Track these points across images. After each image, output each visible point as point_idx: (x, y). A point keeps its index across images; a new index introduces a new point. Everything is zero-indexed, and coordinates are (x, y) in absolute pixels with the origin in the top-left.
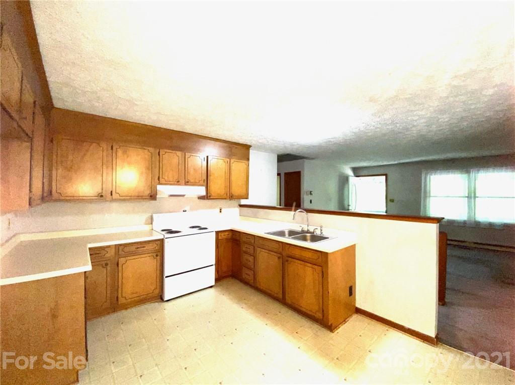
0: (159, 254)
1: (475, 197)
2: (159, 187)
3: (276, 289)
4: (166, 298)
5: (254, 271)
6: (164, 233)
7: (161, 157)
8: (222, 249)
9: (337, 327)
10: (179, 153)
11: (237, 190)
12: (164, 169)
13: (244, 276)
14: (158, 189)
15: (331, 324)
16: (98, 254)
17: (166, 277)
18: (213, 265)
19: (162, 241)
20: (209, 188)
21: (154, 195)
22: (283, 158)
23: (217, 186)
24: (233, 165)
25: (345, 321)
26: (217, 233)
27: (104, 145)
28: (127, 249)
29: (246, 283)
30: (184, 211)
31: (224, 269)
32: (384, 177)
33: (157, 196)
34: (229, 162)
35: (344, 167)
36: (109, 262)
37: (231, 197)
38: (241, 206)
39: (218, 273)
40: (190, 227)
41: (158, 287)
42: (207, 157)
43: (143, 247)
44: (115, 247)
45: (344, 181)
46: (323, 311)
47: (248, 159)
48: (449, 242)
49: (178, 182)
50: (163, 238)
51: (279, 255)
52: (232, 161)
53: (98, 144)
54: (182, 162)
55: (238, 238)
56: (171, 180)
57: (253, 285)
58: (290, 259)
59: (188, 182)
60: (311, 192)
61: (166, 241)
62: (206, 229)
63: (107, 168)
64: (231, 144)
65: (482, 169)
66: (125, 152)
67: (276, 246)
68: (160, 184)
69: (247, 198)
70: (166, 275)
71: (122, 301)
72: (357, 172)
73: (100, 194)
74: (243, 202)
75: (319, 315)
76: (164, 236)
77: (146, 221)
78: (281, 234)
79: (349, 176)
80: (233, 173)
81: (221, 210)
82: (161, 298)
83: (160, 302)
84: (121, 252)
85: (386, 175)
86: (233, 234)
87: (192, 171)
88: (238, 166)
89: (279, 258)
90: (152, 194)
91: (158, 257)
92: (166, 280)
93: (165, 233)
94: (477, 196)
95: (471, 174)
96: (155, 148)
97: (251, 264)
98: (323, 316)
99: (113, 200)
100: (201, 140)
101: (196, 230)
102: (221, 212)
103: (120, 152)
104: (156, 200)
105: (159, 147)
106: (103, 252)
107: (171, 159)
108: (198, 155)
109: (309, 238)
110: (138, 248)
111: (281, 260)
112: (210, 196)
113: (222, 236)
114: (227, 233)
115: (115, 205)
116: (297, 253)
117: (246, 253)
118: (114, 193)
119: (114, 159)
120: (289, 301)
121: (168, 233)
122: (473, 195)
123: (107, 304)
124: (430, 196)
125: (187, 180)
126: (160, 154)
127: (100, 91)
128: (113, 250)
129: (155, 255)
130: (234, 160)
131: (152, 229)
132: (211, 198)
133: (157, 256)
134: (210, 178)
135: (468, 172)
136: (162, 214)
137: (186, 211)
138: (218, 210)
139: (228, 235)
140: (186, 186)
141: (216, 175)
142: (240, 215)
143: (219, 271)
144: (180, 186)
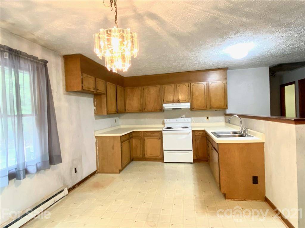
0: (161, 138)
2: (164, 105)
4: (165, 161)
7: (164, 89)
8: (198, 142)
10: (173, 85)
12: (166, 95)
16: (137, 134)
18: (188, 150)
19: (161, 132)
20: (192, 103)
22: (275, 70)
23: (199, 101)
24: (211, 85)
26: (194, 131)
27: (140, 88)
28: (148, 134)
36: (141, 138)
37: (211, 108)
38: (226, 115)
40: (182, 127)
41: (161, 154)
42: (191, 84)
43: (154, 134)
44: (143, 132)
47: (226, 79)
49: (173, 101)
50: (162, 130)
51: (212, 146)
52: (210, 83)
53: (138, 88)
56: (170, 100)
59: (179, 101)
62: (188, 127)
64: (209, 71)
66: (148, 90)
68: (164, 103)
69: (226, 109)
71: (146, 156)
73: (140, 110)
81: (208, 117)
82: (163, 160)
83: (162, 162)
84: (145, 135)
86: (205, 133)
90: (161, 109)
91: (161, 140)
92: (164, 151)
96: (161, 85)
99: (145, 112)
102: (208, 119)
105: (163, 84)
106: (139, 134)
107: (169, 88)
108: (184, 84)
110: (151, 134)
112: (193, 108)
118: (145, 109)
119: (144, 94)
123: (141, 156)
126: (164, 87)
129: (159, 138)
130: (212, 82)
132: (194, 109)
136: (169, 119)
137: (183, 118)
138: (206, 118)
139: (203, 133)
140: (178, 103)
141: (197, 95)
142: (226, 122)
143: (197, 156)
144: (175, 104)
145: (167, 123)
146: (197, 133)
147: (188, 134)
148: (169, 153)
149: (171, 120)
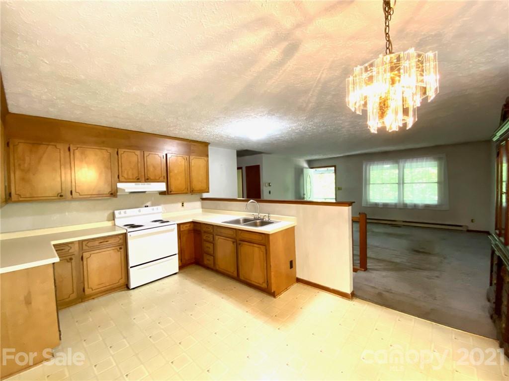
0: (122, 247)
1: (403, 183)
2: (120, 185)
3: (232, 270)
4: (132, 286)
5: (214, 257)
6: (126, 227)
7: (119, 156)
8: (184, 239)
9: (280, 294)
10: (138, 152)
11: (197, 185)
12: (123, 168)
13: (206, 262)
14: (118, 187)
15: (274, 292)
16: (62, 250)
17: (131, 267)
18: (176, 254)
19: (125, 235)
20: (169, 183)
21: (114, 192)
22: (242, 154)
23: (178, 181)
24: (193, 161)
25: (286, 288)
26: (179, 225)
28: (90, 244)
29: (207, 268)
30: (145, 207)
31: (187, 257)
32: (333, 168)
33: (118, 194)
34: (188, 159)
35: (300, 159)
36: (73, 257)
37: (192, 191)
38: (203, 199)
39: (181, 261)
40: (153, 221)
41: (123, 276)
42: (166, 155)
43: (107, 241)
44: (79, 243)
45: (299, 172)
46: (267, 282)
47: (207, 156)
48: (368, 221)
49: (138, 179)
50: (126, 232)
51: (233, 240)
52: (192, 157)
53: (55, 146)
54: (141, 160)
55: (199, 229)
56: (131, 177)
57: (213, 269)
58: (242, 242)
59: (148, 179)
60: (269, 184)
61: (129, 234)
62: (168, 222)
63: (65, 168)
64: (190, 142)
65: (408, 160)
66: (83, 153)
67: (231, 232)
68: (120, 182)
69: (208, 192)
70: (131, 265)
71: (88, 291)
72: (312, 164)
73: (59, 195)
74: (205, 195)
75: (264, 286)
76: (127, 230)
77: (108, 217)
78: (237, 222)
79: (304, 168)
80: (193, 169)
81: (183, 204)
82: (127, 287)
83: (127, 290)
84: (85, 248)
85: (335, 166)
86: (194, 226)
87: (151, 169)
88: (197, 162)
89: (233, 242)
90: (113, 192)
91: (122, 250)
92: (131, 271)
93: (128, 228)
94: (405, 182)
95: (400, 164)
96: (113, 147)
97: (211, 250)
98: (268, 286)
99: (73, 199)
100: (159, 138)
101: (158, 224)
102: (183, 206)
103: (77, 153)
104: (117, 197)
105: (117, 147)
106: (67, 248)
107: (130, 158)
108: (156, 153)
109: (258, 224)
110: (101, 242)
111: (235, 244)
112: (171, 192)
113: (183, 228)
114: (188, 225)
115: (75, 204)
116: (247, 236)
117: (205, 241)
118: (73, 193)
119: (72, 159)
120: (242, 278)
121: (130, 227)
122: (401, 182)
123: (74, 296)
124: (369, 184)
125: (146, 178)
126: (119, 153)
127: (56, 100)
128: (77, 245)
129: (118, 248)
130: (194, 157)
131: (115, 225)
132: (172, 193)
133: (121, 248)
134: (171, 174)
135: (397, 162)
136: (124, 211)
137: (147, 206)
138: (181, 204)
139: (190, 226)
140: (146, 183)
141: (176, 172)
142: (202, 208)
143: (183, 260)
144: (140, 184)
145: (119, 218)
146: (182, 228)
147: (172, 230)
148: (140, 269)
149: (128, 211)
